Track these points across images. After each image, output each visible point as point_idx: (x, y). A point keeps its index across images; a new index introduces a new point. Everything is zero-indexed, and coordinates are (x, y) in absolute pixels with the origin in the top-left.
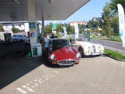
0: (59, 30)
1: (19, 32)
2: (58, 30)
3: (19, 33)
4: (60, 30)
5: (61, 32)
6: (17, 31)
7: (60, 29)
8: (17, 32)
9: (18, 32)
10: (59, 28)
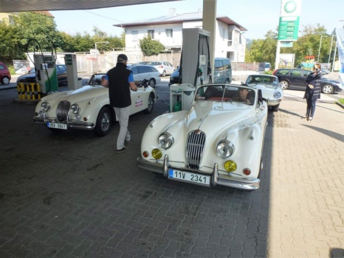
0: (310, 51)
1: (161, 53)
2: (305, 53)
3: (159, 55)
4: (311, 53)
5: (316, 60)
6: (153, 51)
7: (315, 47)
8: (153, 54)
9: (157, 54)
10: (310, 44)
